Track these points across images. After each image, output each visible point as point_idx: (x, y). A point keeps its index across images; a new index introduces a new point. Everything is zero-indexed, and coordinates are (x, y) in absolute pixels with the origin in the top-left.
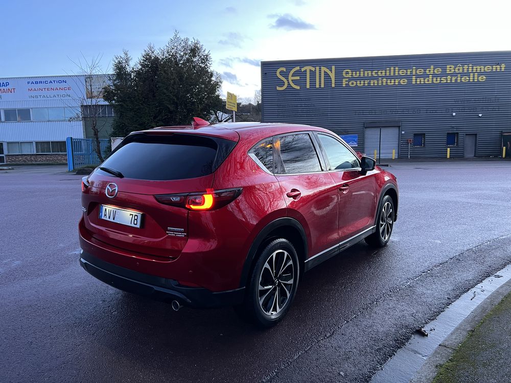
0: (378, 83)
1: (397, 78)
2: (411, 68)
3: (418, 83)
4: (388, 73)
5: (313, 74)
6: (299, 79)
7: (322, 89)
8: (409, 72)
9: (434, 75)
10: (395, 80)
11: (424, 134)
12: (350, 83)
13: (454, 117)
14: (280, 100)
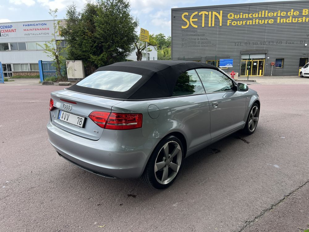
0: (252, 23)
1: (266, 19)
2: (277, 11)
3: (282, 22)
4: (260, 15)
6: (197, 20)
7: (213, 27)
8: (276, 15)
9: (294, 17)
10: (265, 20)
11: (283, 59)
12: (232, 23)
13: (306, 47)
14: (184, 35)
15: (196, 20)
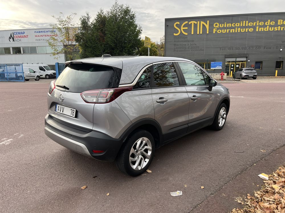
0: (235, 31)
1: (247, 28)
2: (256, 21)
3: (260, 30)
4: (242, 25)
5: (195, 25)
7: (201, 34)
8: (255, 24)
9: (270, 26)
10: (245, 29)
11: (262, 62)
12: (218, 31)
13: (281, 52)
14: (176, 41)
15: (187, 28)
